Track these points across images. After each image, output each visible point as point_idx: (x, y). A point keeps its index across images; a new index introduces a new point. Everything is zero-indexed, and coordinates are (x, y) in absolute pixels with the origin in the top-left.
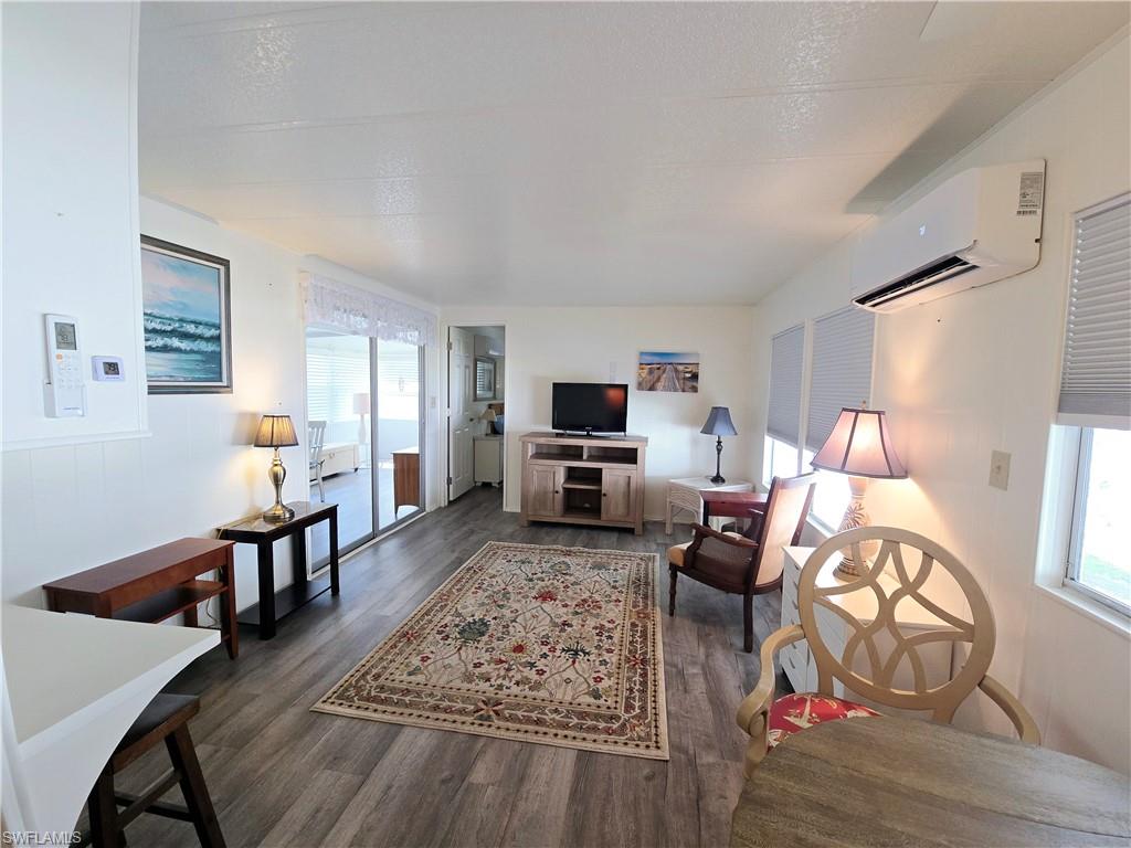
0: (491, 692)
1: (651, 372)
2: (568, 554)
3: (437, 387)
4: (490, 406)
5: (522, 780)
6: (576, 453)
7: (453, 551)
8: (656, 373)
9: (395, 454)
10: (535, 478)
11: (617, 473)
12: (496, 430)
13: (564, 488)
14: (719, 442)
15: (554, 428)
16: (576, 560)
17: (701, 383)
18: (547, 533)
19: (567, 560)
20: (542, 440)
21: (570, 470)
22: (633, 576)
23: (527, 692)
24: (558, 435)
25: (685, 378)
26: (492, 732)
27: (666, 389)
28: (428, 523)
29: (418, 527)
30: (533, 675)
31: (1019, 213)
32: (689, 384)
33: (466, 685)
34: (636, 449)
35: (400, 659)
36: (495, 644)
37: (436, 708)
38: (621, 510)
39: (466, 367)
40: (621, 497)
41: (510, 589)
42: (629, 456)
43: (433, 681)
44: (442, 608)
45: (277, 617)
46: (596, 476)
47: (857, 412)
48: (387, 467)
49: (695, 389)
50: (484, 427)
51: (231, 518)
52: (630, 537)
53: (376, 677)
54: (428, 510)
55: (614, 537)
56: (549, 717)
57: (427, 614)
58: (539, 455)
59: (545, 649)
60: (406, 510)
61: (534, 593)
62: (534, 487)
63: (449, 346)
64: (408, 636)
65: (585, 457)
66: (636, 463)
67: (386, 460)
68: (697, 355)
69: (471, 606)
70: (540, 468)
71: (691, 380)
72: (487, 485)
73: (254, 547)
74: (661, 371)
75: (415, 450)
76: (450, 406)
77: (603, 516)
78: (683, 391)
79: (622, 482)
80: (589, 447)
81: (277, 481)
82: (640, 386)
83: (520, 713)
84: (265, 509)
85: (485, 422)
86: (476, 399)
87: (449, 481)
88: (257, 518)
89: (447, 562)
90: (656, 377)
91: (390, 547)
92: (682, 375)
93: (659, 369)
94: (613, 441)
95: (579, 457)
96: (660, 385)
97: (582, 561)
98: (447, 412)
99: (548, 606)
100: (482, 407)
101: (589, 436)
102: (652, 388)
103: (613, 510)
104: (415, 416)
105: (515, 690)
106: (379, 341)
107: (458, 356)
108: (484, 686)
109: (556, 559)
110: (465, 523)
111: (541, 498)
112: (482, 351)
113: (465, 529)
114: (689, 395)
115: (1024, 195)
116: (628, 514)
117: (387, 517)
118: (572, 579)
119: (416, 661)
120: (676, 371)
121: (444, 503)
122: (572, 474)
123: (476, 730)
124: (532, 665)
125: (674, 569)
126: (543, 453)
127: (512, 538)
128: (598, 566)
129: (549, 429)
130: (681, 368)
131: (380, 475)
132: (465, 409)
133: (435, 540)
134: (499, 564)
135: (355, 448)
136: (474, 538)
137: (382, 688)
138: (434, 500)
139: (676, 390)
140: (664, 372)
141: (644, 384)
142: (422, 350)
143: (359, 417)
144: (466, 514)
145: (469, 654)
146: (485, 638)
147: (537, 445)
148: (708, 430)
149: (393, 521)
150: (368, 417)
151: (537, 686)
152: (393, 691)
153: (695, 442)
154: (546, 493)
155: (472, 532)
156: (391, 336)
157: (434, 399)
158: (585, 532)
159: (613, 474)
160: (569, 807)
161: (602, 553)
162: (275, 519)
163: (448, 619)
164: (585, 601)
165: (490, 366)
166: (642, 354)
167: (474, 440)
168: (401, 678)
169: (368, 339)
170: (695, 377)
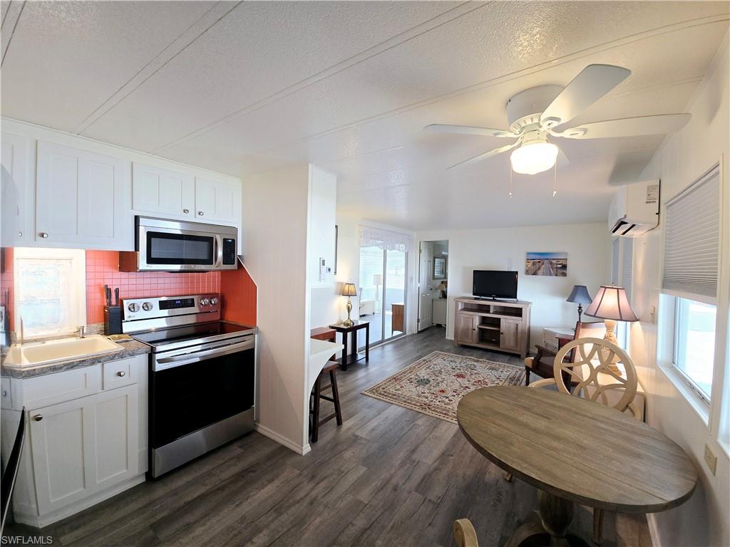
0: (428, 402)
1: (534, 264)
2: (477, 361)
3: (414, 272)
4: (442, 282)
5: (435, 427)
6: (485, 309)
7: (418, 352)
8: (537, 265)
9: (393, 305)
10: (462, 321)
11: (510, 321)
12: (444, 295)
13: (479, 328)
14: (580, 308)
15: (474, 294)
16: (480, 365)
17: (569, 270)
18: (468, 351)
19: (476, 364)
20: (466, 301)
21: (484, 318)
22: (511, 376)
23: (443, 405)
24: (475, 299)
25: (557, 268)
26: (426, 413)
27: (543, 274)
28: (407, 339)
29: (402, 341)
30: (447, 401)
31: (647, 202)
32: (561, 271)
33: (417, 398)
34: (521, 309)
35: (392, 385)
36: (432, 388)
37: (405, 402)
38: (512, 343)
39: (429, 261)
40: (512, 335)
41: (442, 370)
42: (518, 312)
43: (405, 394)
44: (410, 372)
45: (348, 363)
46: (497, 323)
47: (606, 288)
48: (389, 313)
49: (564, 275)
50: (439, 294)
51: (334, 323)
52: (517, 359)
53: (383, 389)
54: (408, 334)
55: (507, 358)
56: (450, 414)
57: (404, 373)
58: (466, 309)
59: (454, 394)
60: (397, 333)
61: (454, 374)
62: (462, 325)
63: (420, 251)
64: (395, 379)
65: (491, 312)
66: (521, 316)
67: (388, 310)
68: (566, 254)
69: (423, 373)
70: (465, 316)
71: (562, 269)
72: (439, 326)
73: (342, 334)
74: (540, 264)
75: (402, 303)
76: (420, 283)
77: (501, 346)
78: (556, 275)
79: (513, 327)
80: (495, 307)
81: (349, 310)
82: (527, 272)
83: (438, 410)
84: (344, 321)
85: (439, 291)
86: (434, 278)
87: (418, 321)
88: (341, 324)
89: (414, 356)
90: (537, 267)
91: (389, 348)
92: (555, 266)
93: (539, 262)
94: (509, 303)
95: (488, 312)
96: (540, 272)
97: (484, 366)
98: (419, 285)
99: (460, 380)
100: (438, 283)
101: (494, 300)
102: (535, 274)
103: (507, 342)
104: (402, 287)
105: (438, 403)
106: (388, 251)
107: (425, 257)
108: (424, 399)
109: (469, 363)
110: (425, 342)
111: (466, 332)
112: (437, 252)
113: (425, 344)
114: (560, 279)
115: (649, 195)
116: (517, 345)
117: (388, 335)
118: (476, 372)
119: (398, 387)
120: (551, 263)
121: (415, 332)
122: (484, 321)
123: (420, 411)
124: (447, 398)
125: (528, 369)
126: (468, 308)
127: (448, 351)
128: (492, 369)
129: (471, 295)
130: (554, 262)
131: (386, 317)
132: (428, 284)
133: (409, 347)
134: (439, 360)
135: (373, 302)
136: (428, 349)
137: (385, 392)
138: (410, 330)
139: (551, 275)
140: (543, 264)
141: (530, 271)
142: (407, 255)
143: (376, 286)
144: (426, 338)
145: (420, 389)
146: (428, 385)
147: (465, 304)
148: (571, 299)
149: (390, 336)
150: (381, 287)
151: (448, 404)
152: (390, 394)
153: (565, 307)
154: (468, 329)
155: (428, 346)
156: (393, 248)
157: (412, 278)
158: (490, 353)
159: (507, 322)
160: (452, 438)
161: (496, 364)
162: (348, 325)
163: (412, 376)
164: (480, 381)
165: (443, 260)
166: (528, 253)
167: (433, 301)
168: (392, 390)
169: (383, 251)
170: (564, 267)
